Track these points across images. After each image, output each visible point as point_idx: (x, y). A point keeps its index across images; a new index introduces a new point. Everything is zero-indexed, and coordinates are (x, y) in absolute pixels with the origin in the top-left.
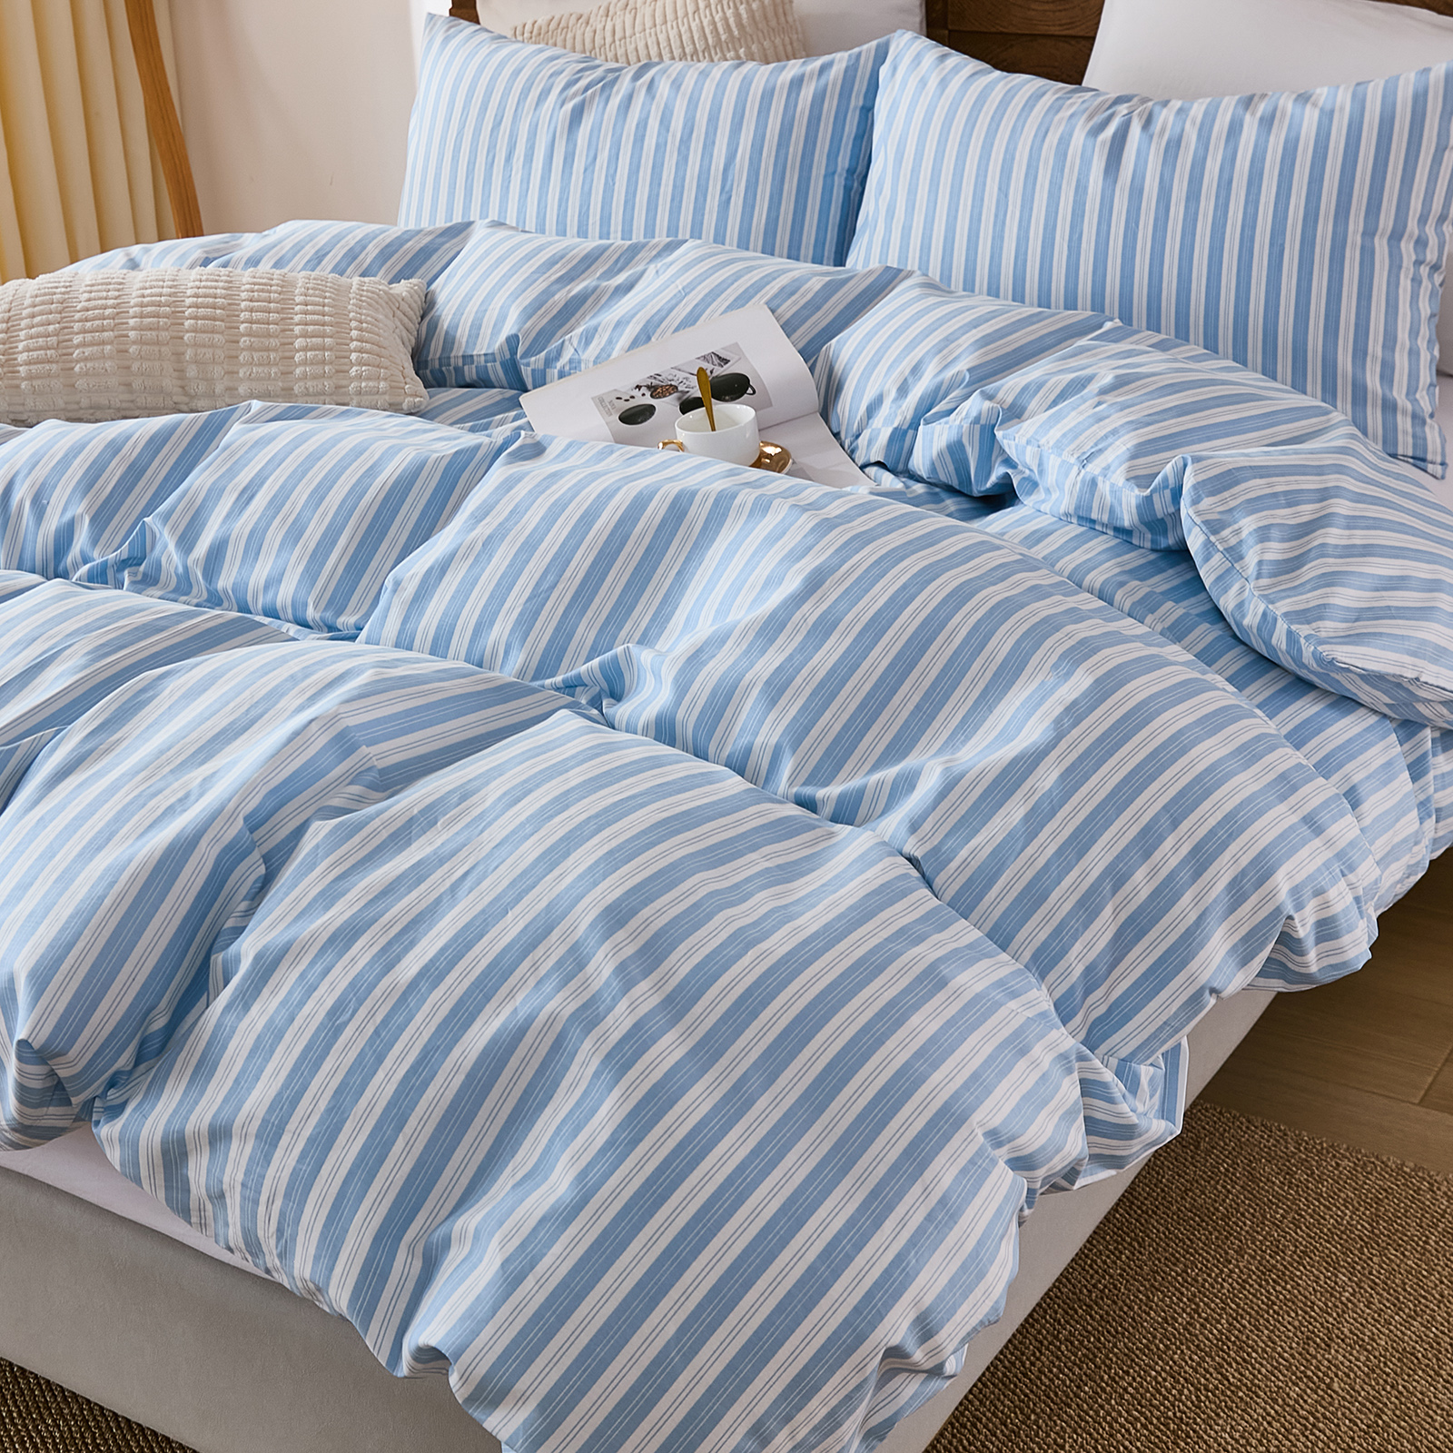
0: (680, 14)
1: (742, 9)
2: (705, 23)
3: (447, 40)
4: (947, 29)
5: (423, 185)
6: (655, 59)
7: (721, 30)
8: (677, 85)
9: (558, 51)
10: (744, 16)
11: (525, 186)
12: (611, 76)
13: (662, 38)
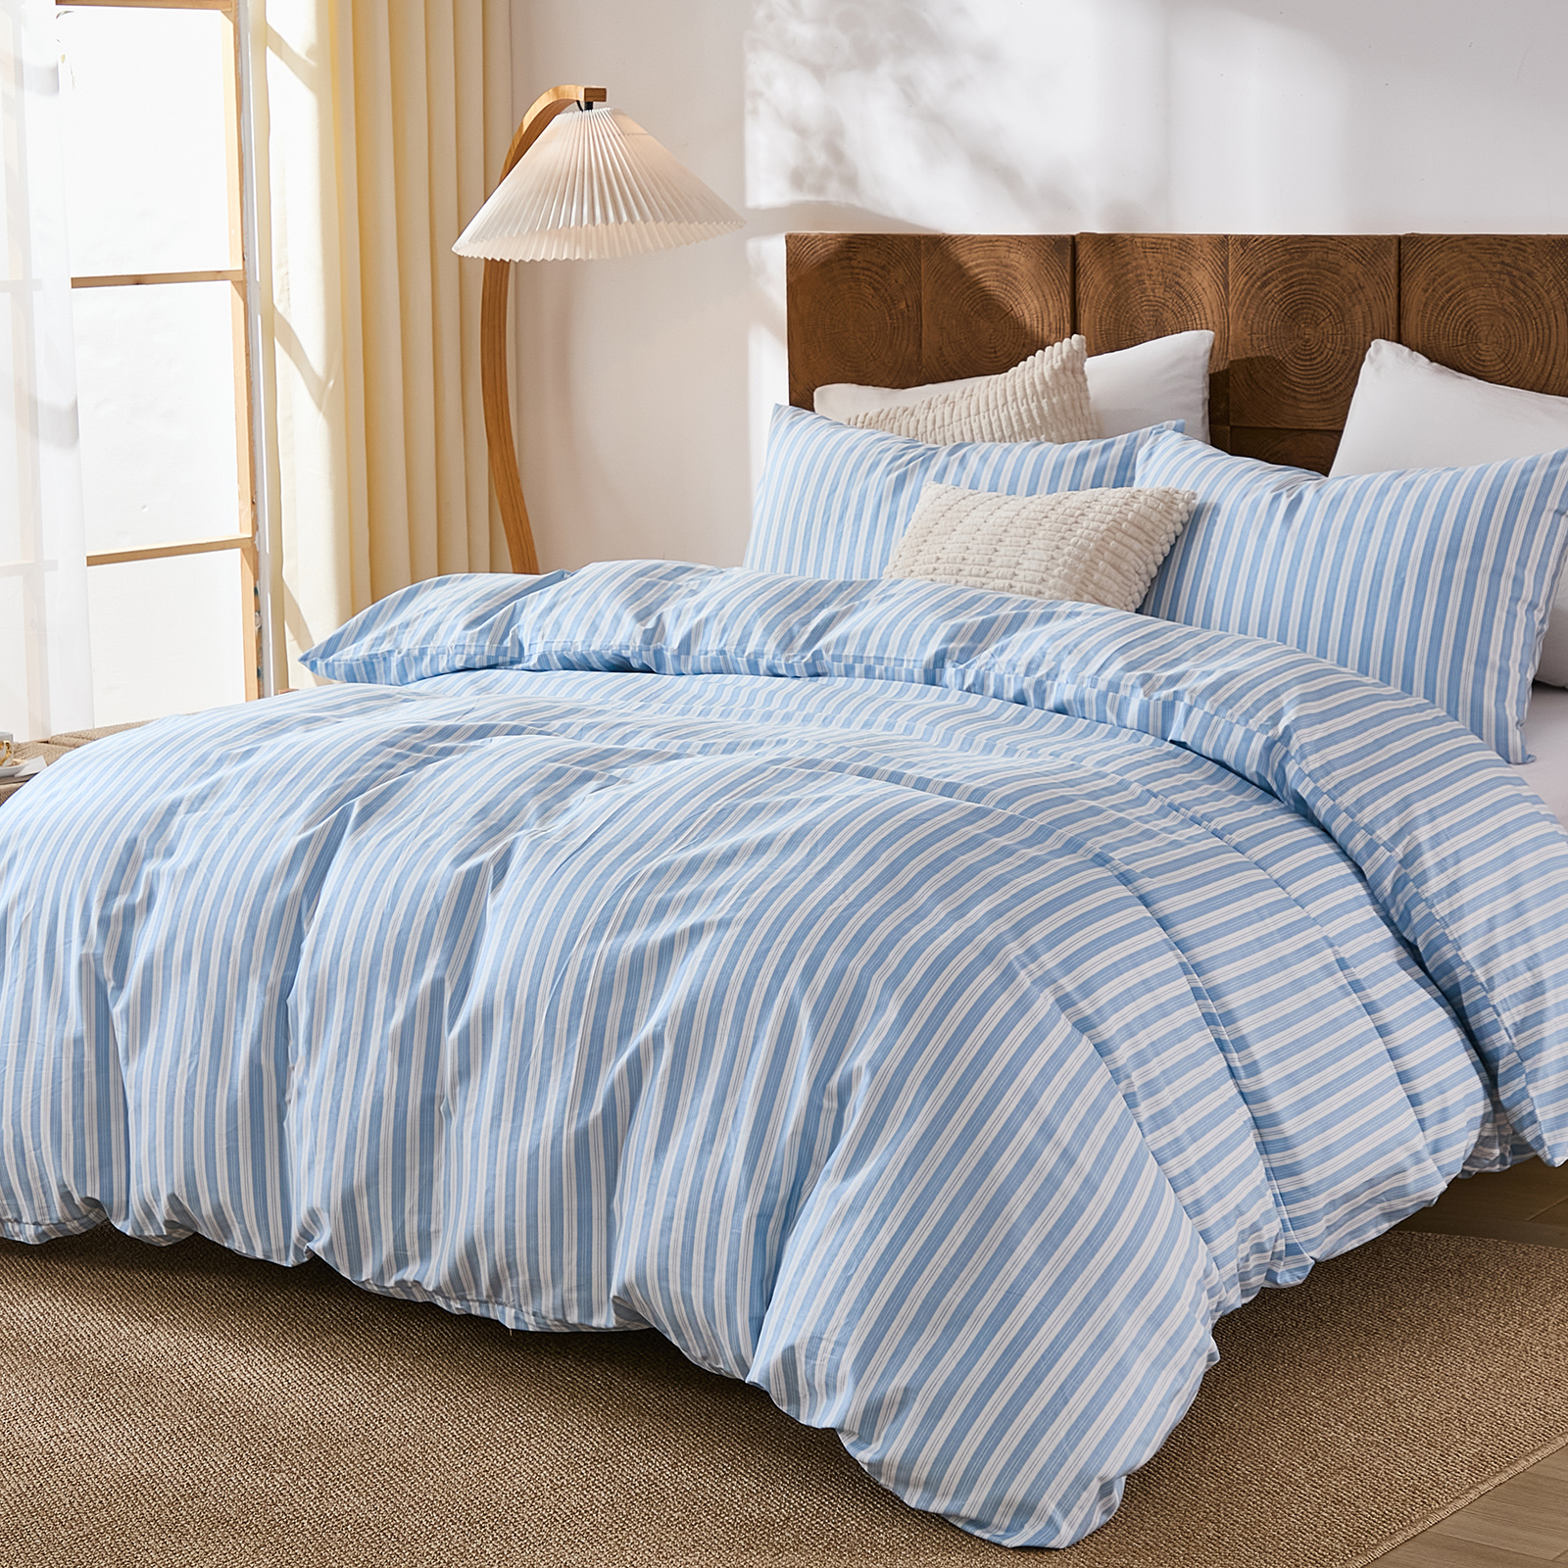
0: (991, 406)
1: (1044, 402)
2: (1012, 413)
3: (791, 425)
4: (1228, 424)
5: (767, 541)
6: (967, 439)
7: (1025, 420)
8: (984, 459)
9: (886, 434)
10: (1046, 408)
11: (854, 539)
12: (930, 453)
13: (975, 426)
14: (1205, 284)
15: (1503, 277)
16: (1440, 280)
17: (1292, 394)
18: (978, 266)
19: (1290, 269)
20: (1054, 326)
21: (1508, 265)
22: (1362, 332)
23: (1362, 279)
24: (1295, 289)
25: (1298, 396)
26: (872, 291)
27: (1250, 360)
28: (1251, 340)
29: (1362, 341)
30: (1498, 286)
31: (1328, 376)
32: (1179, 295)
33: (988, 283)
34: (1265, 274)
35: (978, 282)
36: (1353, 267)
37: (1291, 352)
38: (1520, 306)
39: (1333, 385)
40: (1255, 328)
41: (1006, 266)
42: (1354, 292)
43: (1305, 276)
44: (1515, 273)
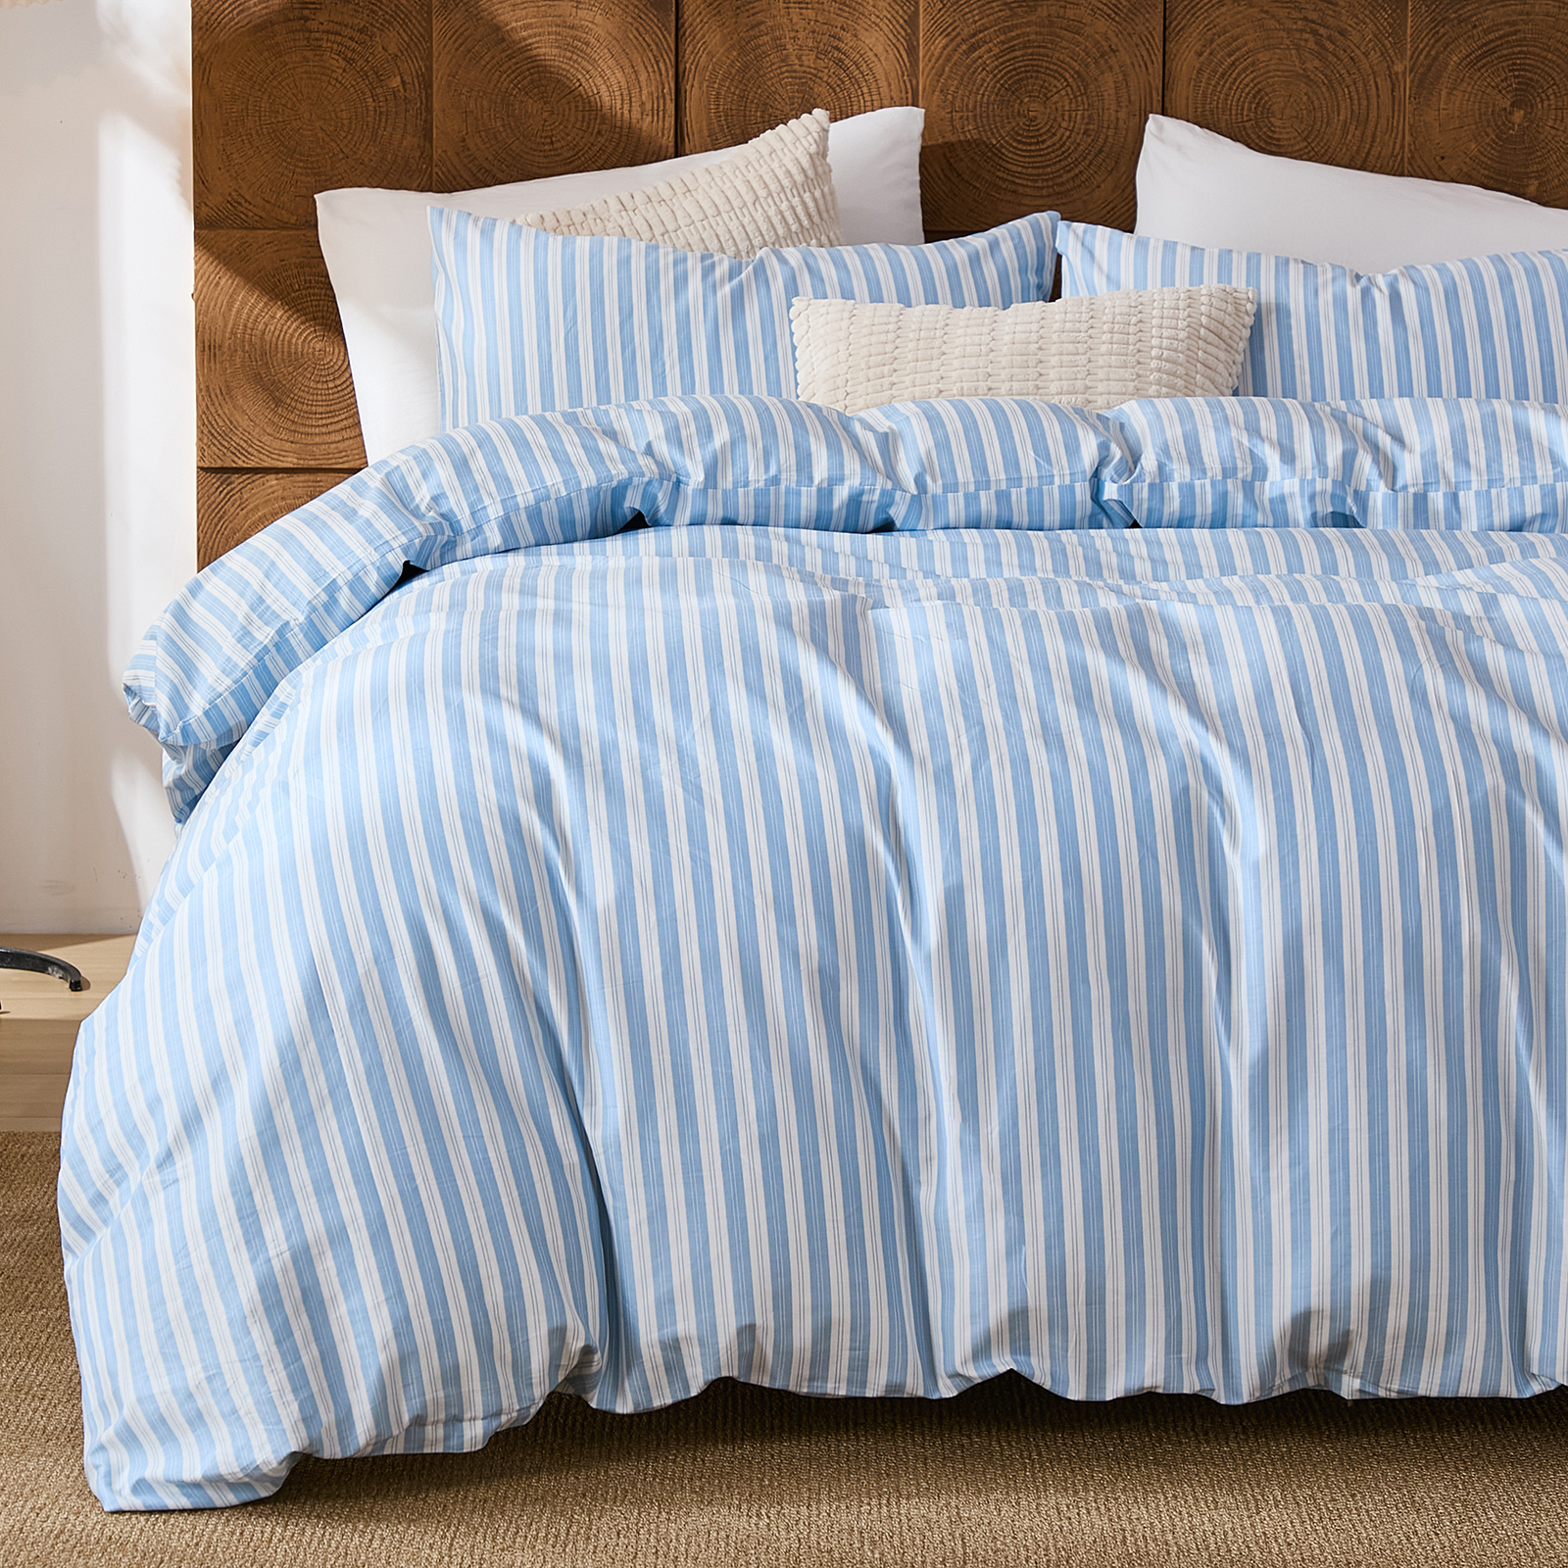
14: (879, 49)
15: (1307, 36)
16: (1219, 41)
17: (1012, 187)
18: (526, 27)
19: (1010, 29)
20: (648, 106)
21: (1314, 22)
22: (1113, 107)
23: (1115, 40)
24: (1017, 53)
25: (1021, 190)
26: (343, 64)
27: (950, 146)
28: (952, 120)
29: (1113, 118)
30: (1298, 48)
31: (1063, 164)
32: (839, 63)
33: (543, 51)
34: (974, 35)
35: (527, 48)
36: (1102, 25)
37: (1008, 134)
38: (1329, 73)
39: (1070, 175)
40: (958, 103)
41: (572, 27)
42: (1102, 56)
43: (1032, 37)
44: (1322, 31)
